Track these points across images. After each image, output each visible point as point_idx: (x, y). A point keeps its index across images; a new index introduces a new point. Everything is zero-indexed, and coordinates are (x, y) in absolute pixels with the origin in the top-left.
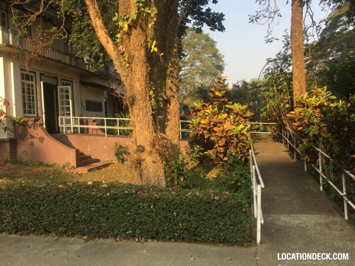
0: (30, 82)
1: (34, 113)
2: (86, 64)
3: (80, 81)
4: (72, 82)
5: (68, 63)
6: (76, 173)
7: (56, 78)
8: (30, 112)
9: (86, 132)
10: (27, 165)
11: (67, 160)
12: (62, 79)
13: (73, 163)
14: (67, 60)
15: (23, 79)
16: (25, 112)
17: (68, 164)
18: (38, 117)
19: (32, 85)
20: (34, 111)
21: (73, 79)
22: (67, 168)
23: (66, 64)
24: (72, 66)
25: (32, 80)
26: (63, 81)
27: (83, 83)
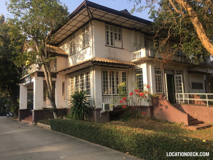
0: (159, 75)
1: (162, 92)
2: (191, 60)
3: (188, 71)
4: (183, 72)
5: (180, 61)
6: (189, 130)
7: (173, 71)
8: (159, 91)
9: (193, 102)
10: (159, 121)
11: (182, 121)
12: (176, 71)
13: (186, 123)
14: (179, 59)
15: (156, 73)
16: (157, 91)
17: (183, 123)
18: (164, 94)
19: (160, 76)
20: (162, 90)
21: (183, 70)
22: (182, 126)
23: (179, 62)
24: (183, 63)
25: (160, 74)
26: (177, 72)
27: (189, 72)
